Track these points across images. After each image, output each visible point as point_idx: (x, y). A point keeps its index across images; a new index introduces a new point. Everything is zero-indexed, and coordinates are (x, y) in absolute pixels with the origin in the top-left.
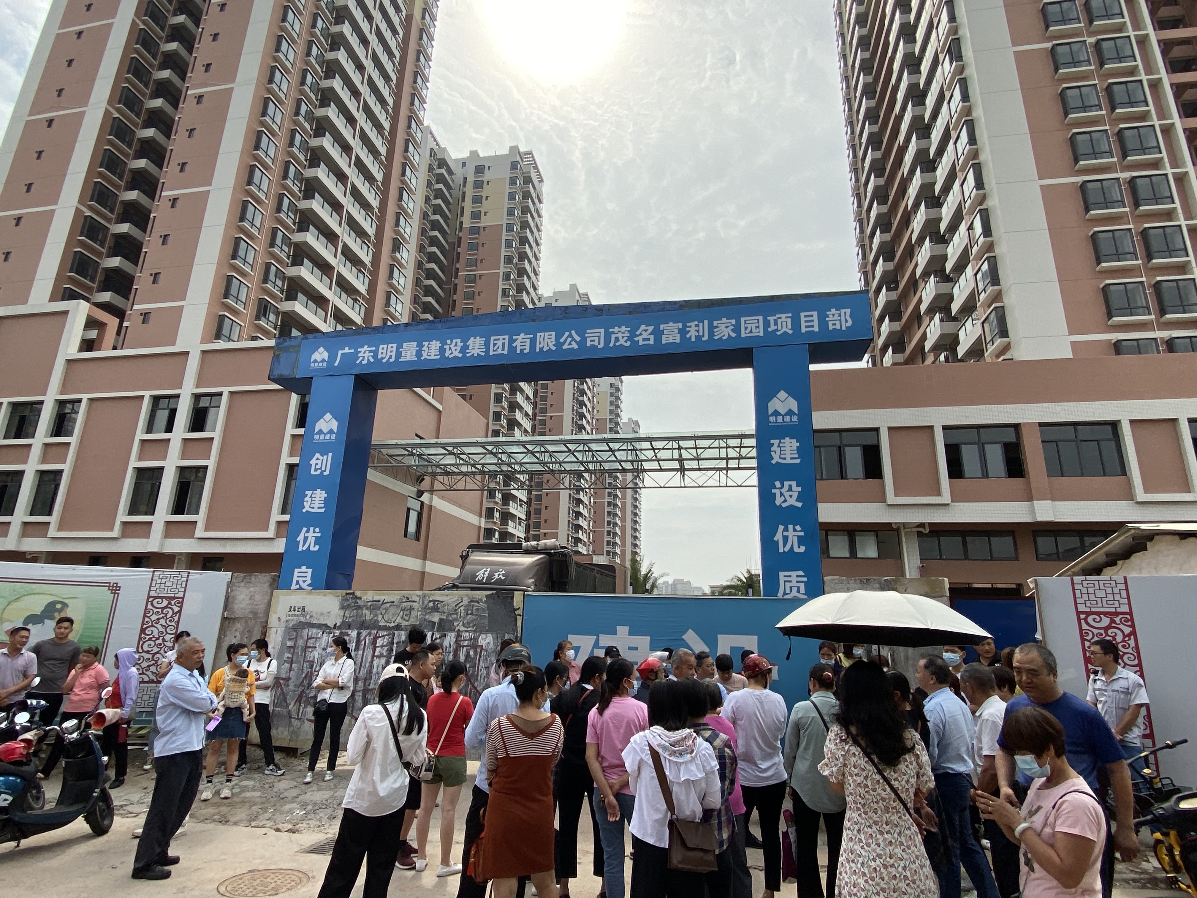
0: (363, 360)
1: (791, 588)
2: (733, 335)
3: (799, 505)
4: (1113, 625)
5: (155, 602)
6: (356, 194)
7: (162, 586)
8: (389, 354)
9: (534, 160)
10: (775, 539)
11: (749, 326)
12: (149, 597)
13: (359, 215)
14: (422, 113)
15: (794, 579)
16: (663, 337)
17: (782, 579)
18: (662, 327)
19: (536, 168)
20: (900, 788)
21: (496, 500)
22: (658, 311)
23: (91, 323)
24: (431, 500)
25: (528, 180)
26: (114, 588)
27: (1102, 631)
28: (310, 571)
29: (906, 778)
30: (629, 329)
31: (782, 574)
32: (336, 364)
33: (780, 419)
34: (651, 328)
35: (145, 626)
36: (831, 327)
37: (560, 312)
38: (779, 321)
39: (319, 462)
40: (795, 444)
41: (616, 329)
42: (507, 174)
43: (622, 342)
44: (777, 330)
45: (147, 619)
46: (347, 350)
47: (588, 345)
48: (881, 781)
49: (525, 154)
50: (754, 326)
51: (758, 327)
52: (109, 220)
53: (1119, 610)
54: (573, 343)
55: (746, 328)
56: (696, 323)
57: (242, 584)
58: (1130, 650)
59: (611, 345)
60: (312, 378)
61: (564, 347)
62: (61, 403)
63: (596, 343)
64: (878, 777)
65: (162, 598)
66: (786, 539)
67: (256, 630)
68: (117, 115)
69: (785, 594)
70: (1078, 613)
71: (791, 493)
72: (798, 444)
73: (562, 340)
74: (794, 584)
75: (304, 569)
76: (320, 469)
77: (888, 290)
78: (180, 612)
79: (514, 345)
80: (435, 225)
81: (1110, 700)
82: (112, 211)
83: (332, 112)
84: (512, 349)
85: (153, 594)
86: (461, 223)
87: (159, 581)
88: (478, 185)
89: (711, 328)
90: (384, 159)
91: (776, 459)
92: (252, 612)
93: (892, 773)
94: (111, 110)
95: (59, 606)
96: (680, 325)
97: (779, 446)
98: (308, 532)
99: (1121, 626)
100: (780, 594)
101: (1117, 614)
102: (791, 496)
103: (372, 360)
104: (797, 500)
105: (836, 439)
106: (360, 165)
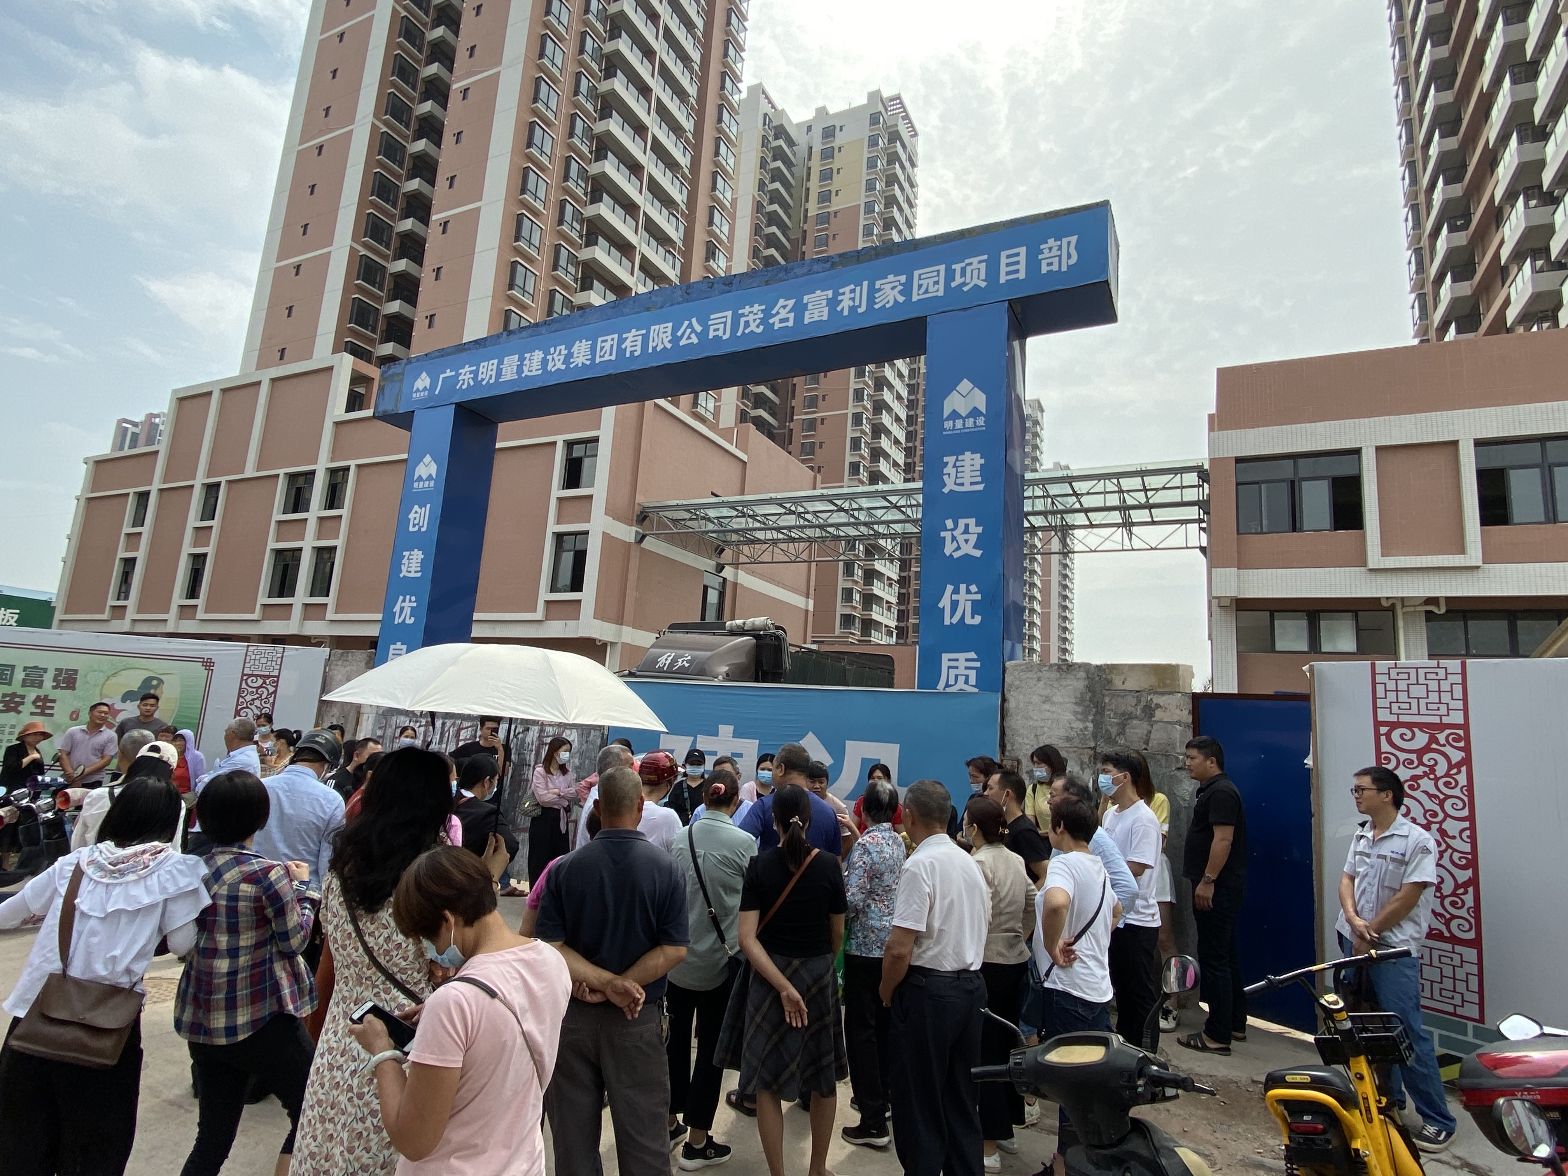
0: (463, 384)
1: (957, 676)
2: (901, 299)
3: (978, 553)
4: (1434, 746)
5: (249, 681)
6: (656, 190)
7: (257, 663)
8: (489, 373)
9: (903, 107)
10: (941, 605)
11: (924, 283)
12: (243, 675)
13: (660, 218)
14: (739, 65)
15: (962, 664)
16: (807, 313)
17: (945, 664)
18: (806, 299)
19: (907, 117)
20: (376, 948)
21: (856, 578)
22: (803, 275)
23: (357, 379)
24: (736, 575)
25: (895, 136)
26: (208, 664)
27: (1413, 757)
28: (405, 648)
30: (763, 307)
31: (945, 657)
32: (437, 393)
33: (959, 424)
34: (791, 303)
35: (239, 707)
36: (1044, 269)
37: (680, 293)
38: (969, 269)
39: (417, 516)
40: (978, 460)
41: (747, 310)
42: (865, 131)
43: (753, 327)
44: (964, 284)
45: (241, 700)
46: (449, 373)
47: (711, 337)
48: (354, 935)
49: (891, 100)
50: (931, 281)
51: (936, 283)
52: (385, 257)
53: (1445, 720)
54: (693, 336)
55: (920, 286)
56: (852, 287)
57: (340, 663)
58: (1456, 792)
59: (739, 334)
60: (413, 412)
61: (681, 343)
62: (333, 472)
63: (720, 333)
64: (350, 928)
65: (256, 676)
66: (954, 605)
67: (351, 716)
68: (384, 129)
69: (947, 685)
70: (1378, 724)
71: (966, 536)
72: (983, 461)
73: (679, 334)
74: (962, 671)
75: (399, 645)
76: (418, 524)
77: (1451, 230)
78: (275, 692)
79: (623, 346)
80: (773, 220)
81: (1372, 872)
82: (388, 247)
83: (619, 84)
84: (621, 352)
85: (247, 671)
86: (806, 210)
87: (253, 657)
88: (828, 154)
89: (872, 291)
90: (690, 136)
91: (950, 485)
93: (368, 924)
94: (378, 123)
95: (155, 682)
96: (830, 293)
97: (955, 466)
98: (404, 601)
99: (1448, 750)
100: (941, 686)
101: (1442, 727)
102: (967, 541)
103: (472, 383)
104: (975, 547)
105: (1287, 470)
106: (658, 149)
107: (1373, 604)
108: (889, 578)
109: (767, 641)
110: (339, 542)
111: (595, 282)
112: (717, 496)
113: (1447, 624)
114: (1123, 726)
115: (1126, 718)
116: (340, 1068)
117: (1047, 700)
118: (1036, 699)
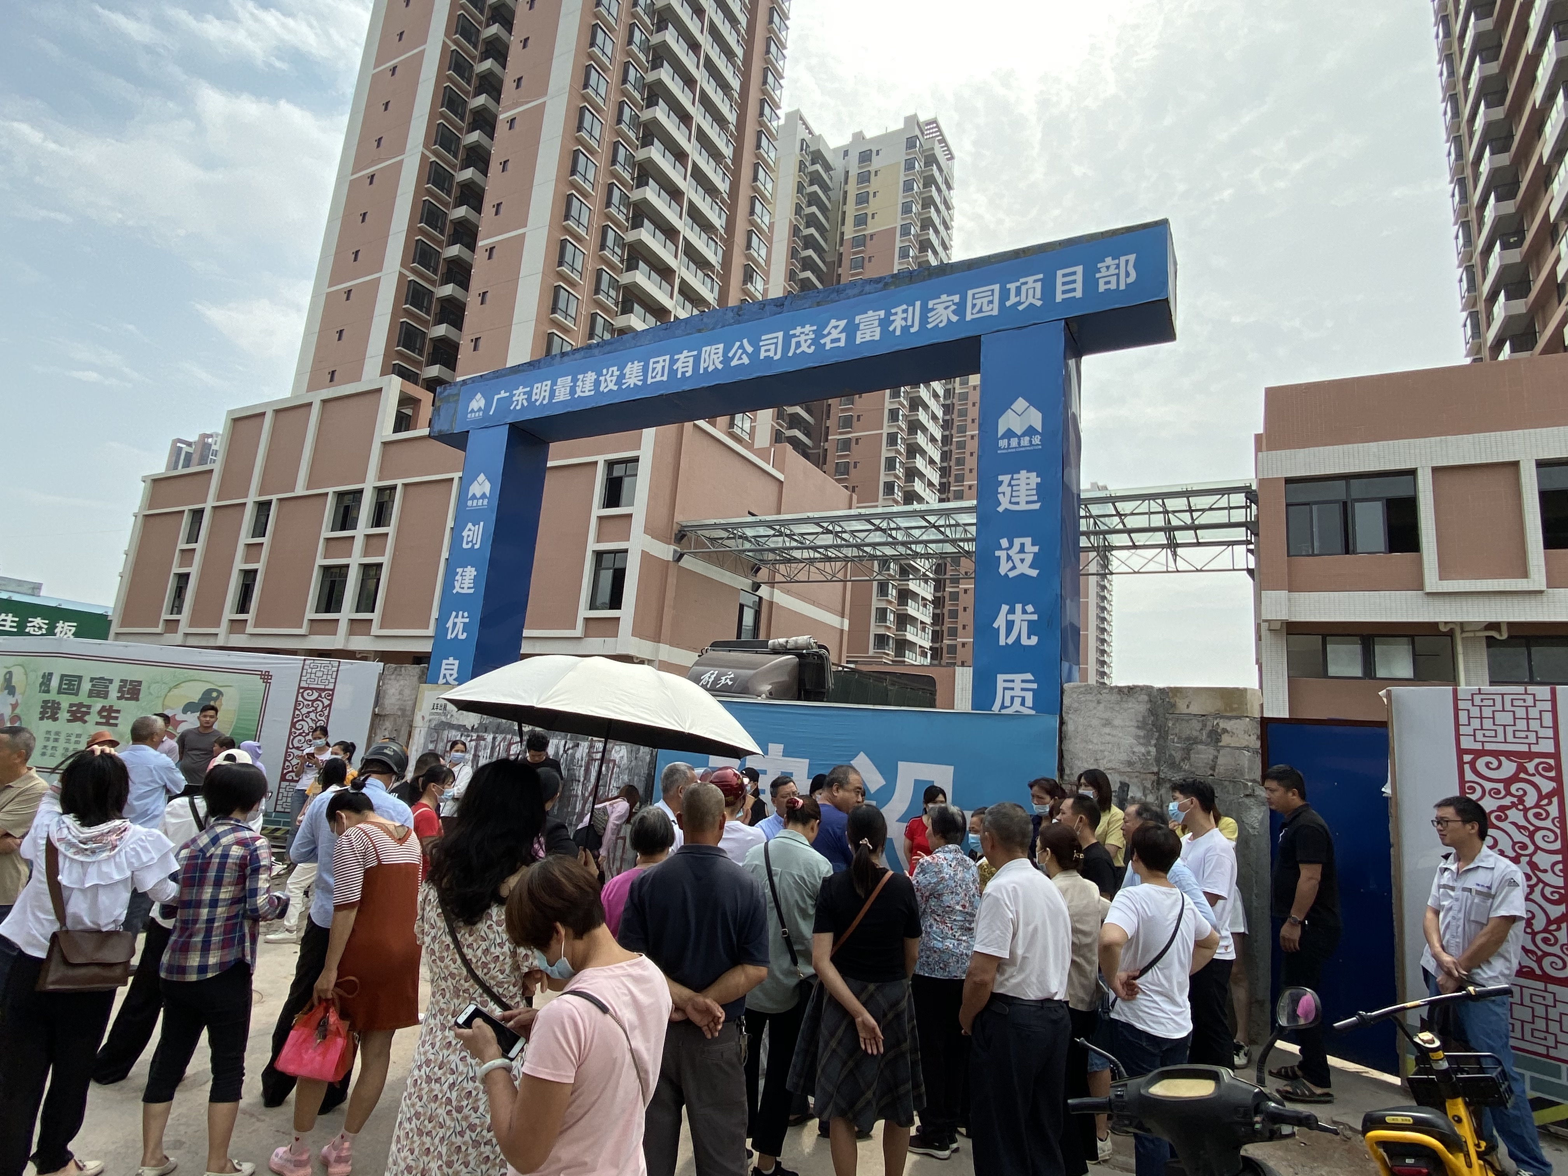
0: (517, 405)
1: (1012, 698)
2: (954, 319)
3: (1034, 573)
4: (1522, 775)
5: (305, 694)
6: (695, 214)
7: (313, 676)
8: (543, 394)
9: (940, 130)
10: (995, 625)
11: (978, 302)
12: (300, 688)
13: (700, 242)
14: (778, 92)
15: (1018, 685)
16: (859, 333)
17: (1000, 685)
18: (857, 319)
19: (943, 141)
20: (474, 960)
21: (890, 598)
22: (854, 296)
23: (405, 400)
24: (772, 594)
25: (931, 160)
26: (266, 677)
27: (1500, 786)
28: (457, 662)
29: (484, 945)
30: (815, 328)
31: (1000, 678)
32: (492, 413)
33: (1014, 442)
34: (842, 323)
35: (295, 719)
36: (1102, 288)
37: (731, 314)
38: (1024, 288)
39: (471, 533)
40: (1034, 479)
41: (799, 330)
42: (902, 156)
43: (804, 348)
44: (1019, 303)
45: (297, 712)
46: (503, 394)
47: (762, 357)
48: (452, 946)
49: (927, 124)
50: (985, 300)
51: (991, 302)
52: (433, 283)
53: (1534, 749)
54: (744, 356)
55: (974, 306)
56: (905, 307)
57: (393, 677)
58: (1548, 824)
59: (790, 354)
60: (468, 432)
61: (733, 364)
62: (380, 490)
63: (771, 354)
65: (312, 689)
66: (1010, 625)
67: (403, 730)
68: (433, 159)
69: (1003, 707)
70: (1461, 752)
71: (1022, 556)
72: (1039, 480)
73: (730, 355)
74: (1017, 692)
75: (451, 660)
76: (472, 541)
77: (1504, 247)
78: (330, 705)
79: (675, 367)
80: (809, 243)
82: (435, 272)
83: (661, 113)
84: (672, 372)
85: (303, 684)
86: (842, 234)
87: (309, 671)
88: (864, 178)
89: (925, 311)
90: (730, 162)
91: (1005, 504)
92: (400, 709)
93: (467, 936)
94: (428, 153)
95: (215, 694)
96: (882, 313)
97: (1010, 485)
98: (457, 617)
99: (1537, 779)
100: (996, 708)
101: (1530, 756)
102: (1022, 561)
103: (526, 404)
104: (1031, 566)
105: (1339, 491)
106: (698, 175)
107: (1431, 629)
108: (923, 599)
109: (810, 660)
110: (385, 559)
111: (636, 305)
112: (753, 515)
113: (1510, 650)
114: (1188, 751)
115: (1191, 743)
116: (438, 1080)
117: (1107, 723)
118: (1095, 722)
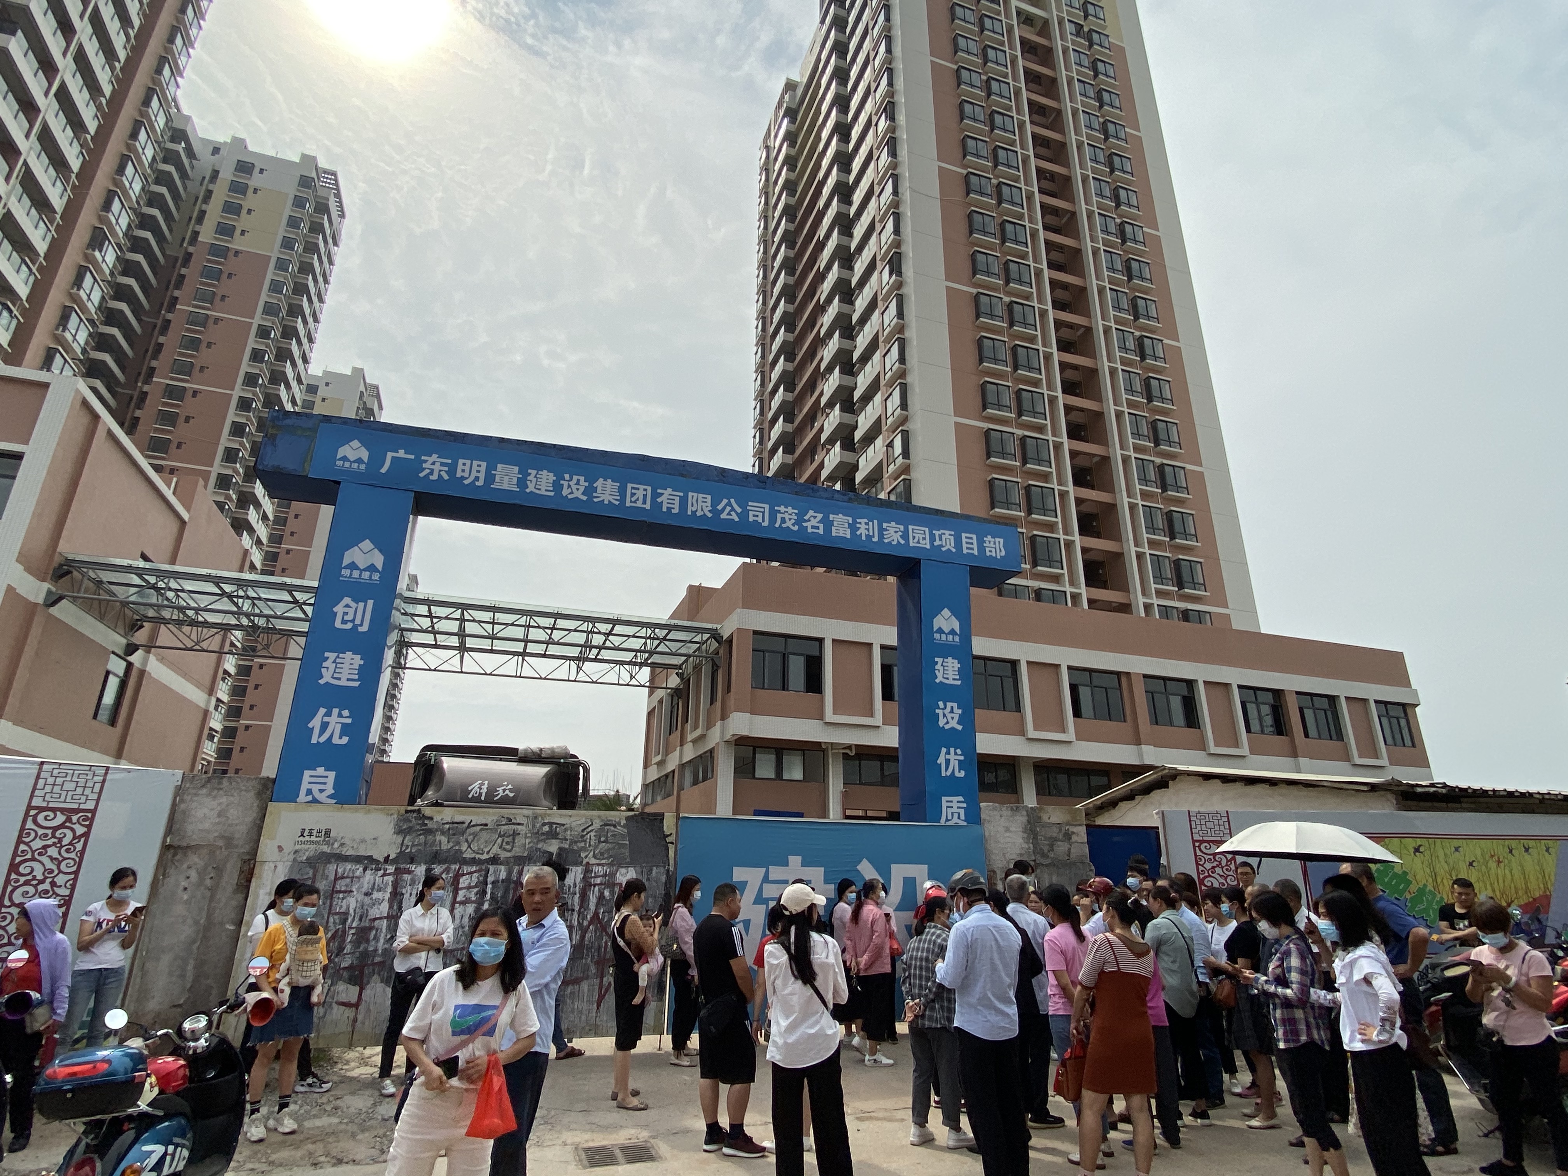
0: (431, 473)
1: (952, 814)
3: (960, 728)
5: (40, 818)
6: (47, 140)
7: (57, 789)
8: (474, 473)
9: (337, 184)
10: (938, 762)
11: (916, 536)
12: (29, 807)
13: (44, 175)
14: (185, 59)
15: (955, 805)
16: (833, 528)
17: (945, 805)
18: (831, 517)
19: (338, 195)
22: (826, 499)
24: (145, 661)
25: (322, 208)
27: (1211, 857)
28: (332, 775)
30: (796, 511)
31: (944, 799)
32: (383, 470)
34: (820, 516)
35: (18, 859)
36: (988, 553)
37: (715, 472)
38: (944, 537)
39: (351, 612)
40: (957, 665)
41: (782, 509)
42: (291, 190)
43: (789, 524)
44: (942, 546)
45: (23, 847)
46: (402, 454)
47: (750, 520)
49: (325, 172)
50: (921, 536)
51: (924, 539)
53: (1223, 839)
54: (733, 514)
55: (914, 538)
56: (866, 520)
57: (204, 791)
59: (777, 525)
60: (338, 483)
61: (722, 517)
63: (760, 520)
65: (54, 810)
66: (948, 762)
67: (229, 866)
69: (947, 820)
71: (953, 716)
73: (720, 507)
74: (955, 810)
75: (321, 771)
76: (353, 621)
78: (86, 835)
79: (659, 500)
80: (150, 224)
84: (656, 505)
85: (37, 802)
87: (51, 780)
88: (239, 188)
89: (881, 529)
91: (939, 679)
92: (222, 837)
96: (850, 519)
97: (942, 666)
98: (329, 714)
100: (942, 821)
102: (953, 719)
103: (446, 477)
104: (958, 723)
105: (780, 645)
113: (856, 762)
114: (1052, 846)
115: (1052, 841)
117: (1007, 830)
118: (1001, 829)
